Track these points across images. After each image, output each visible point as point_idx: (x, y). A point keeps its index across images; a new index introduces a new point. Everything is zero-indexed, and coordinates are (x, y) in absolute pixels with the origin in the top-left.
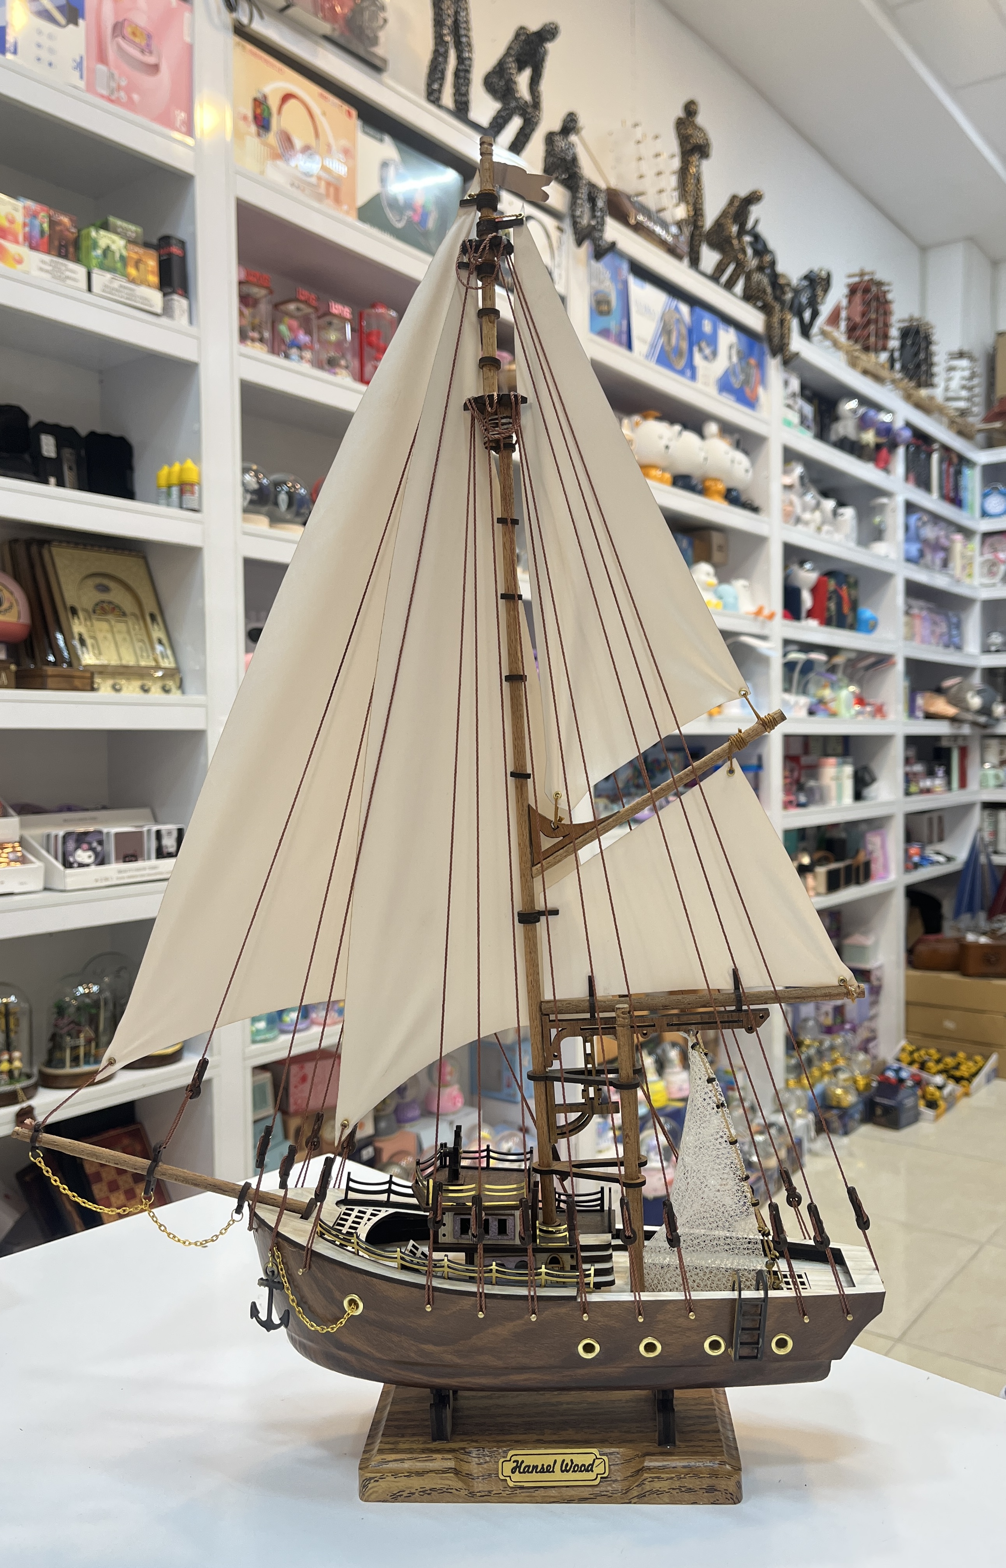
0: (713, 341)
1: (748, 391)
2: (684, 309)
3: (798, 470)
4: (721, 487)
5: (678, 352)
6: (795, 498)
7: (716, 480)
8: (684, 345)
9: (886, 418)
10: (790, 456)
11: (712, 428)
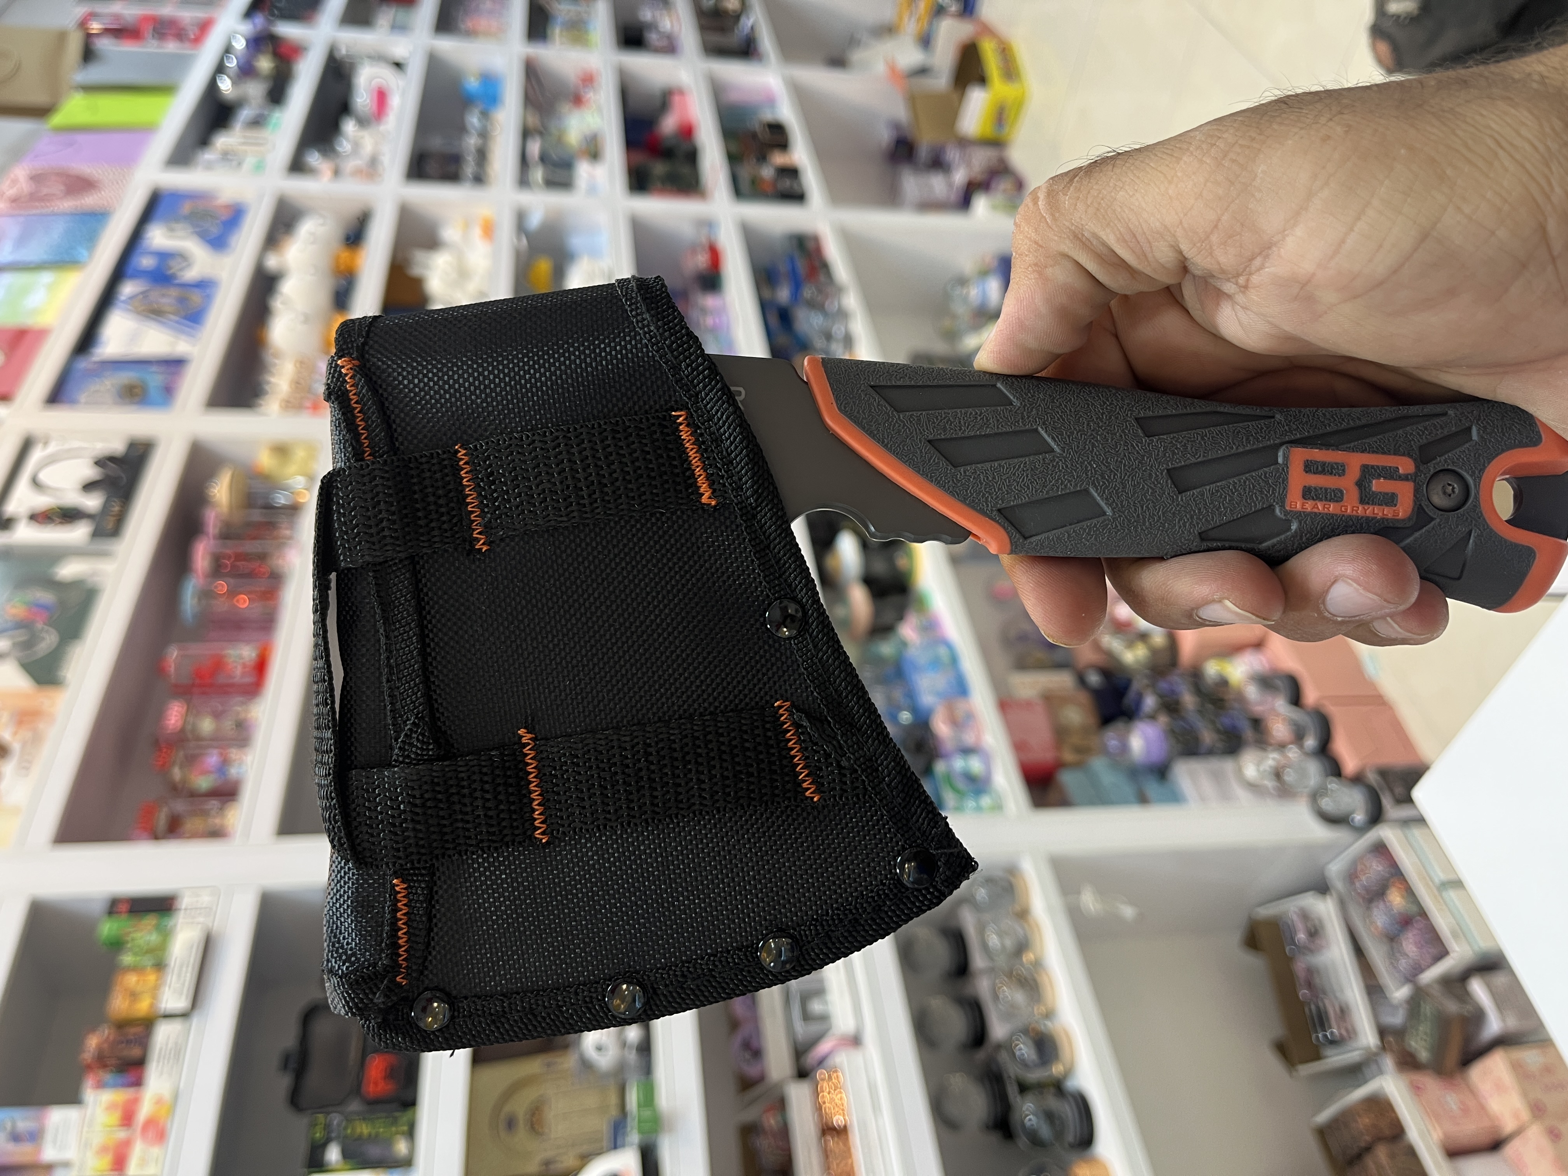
0: (164, 256)
1: (225, 216)
2: (128, 289)
3: (314, 159)
4: (345, 255)
5: (182, 301)
6: (350, 165)
7: (337, 259)
8: (174, 292)
9: (240, 44)
10: (297, 166)
11: (272, 262)
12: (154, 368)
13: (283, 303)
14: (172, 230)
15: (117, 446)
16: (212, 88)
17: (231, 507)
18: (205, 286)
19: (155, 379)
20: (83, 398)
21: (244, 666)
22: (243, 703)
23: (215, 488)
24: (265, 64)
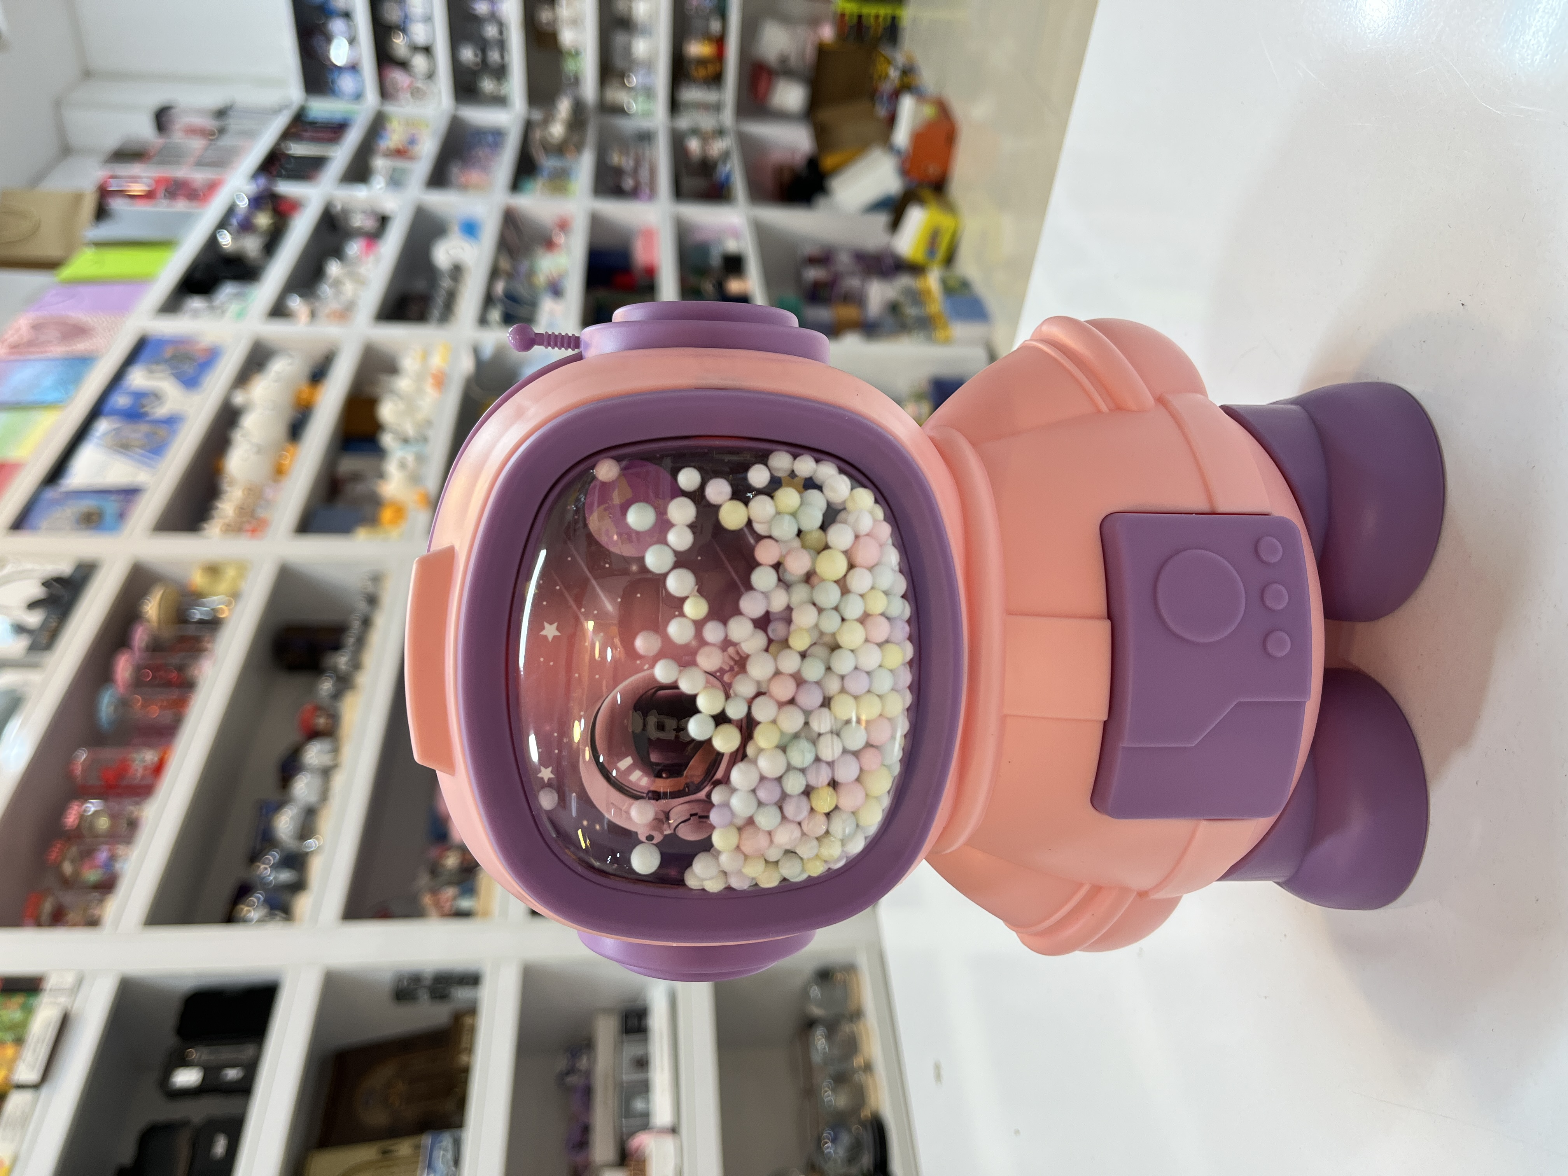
1: (201, 358)
2: (103, 426)
3: (296, 303)
4: (307, 391)
5: (150, 435)
6: (327, 308)
7: (299, 394)
8: (144, 428)
9: (243, 204)
10: (279, 311)
12: (113, 497)
13: (242, 436)
14: (151, 372)
15: (65, 568)
16: (212, 242)
17: (159, 622)
18: (172, 422)
19: (110, 507)
20: (44, 524)
21: (145, 768)
22: (137, 803)
23: (148, 606)
24: (263, 220)
